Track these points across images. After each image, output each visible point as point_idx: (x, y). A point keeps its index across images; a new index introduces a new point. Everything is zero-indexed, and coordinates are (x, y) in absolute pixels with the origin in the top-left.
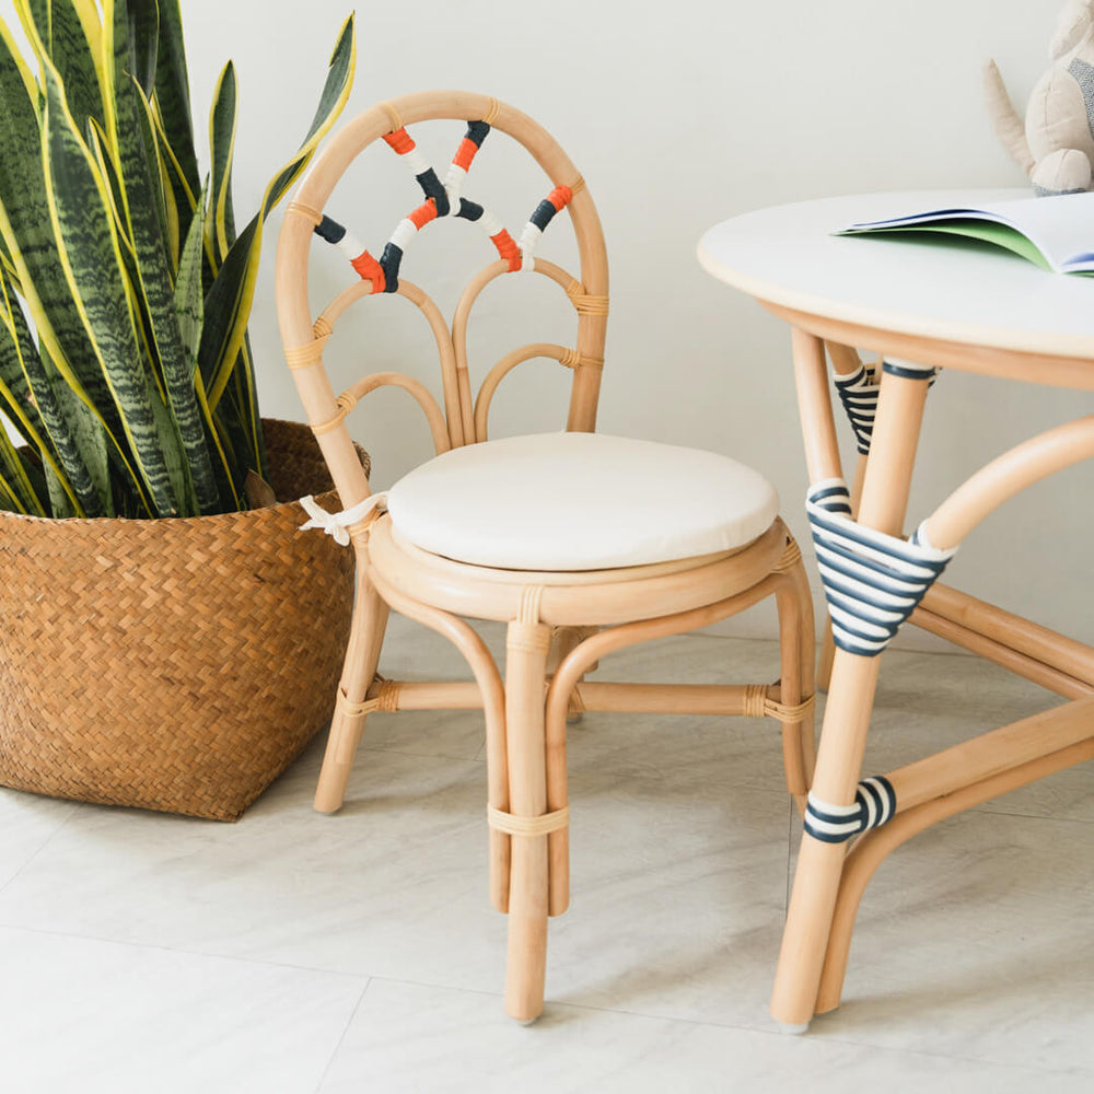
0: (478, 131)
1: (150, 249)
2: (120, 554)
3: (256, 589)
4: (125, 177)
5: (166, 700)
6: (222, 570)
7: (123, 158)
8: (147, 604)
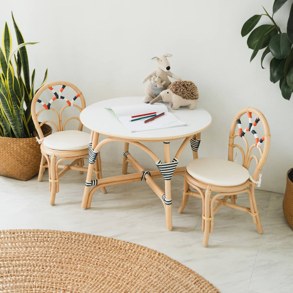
0: (64, 87)
1: (14, 103)
2: (11, 142)
3: (30, 149)
4: (11, 94)
5: (17, 163)
6: (25, 146)
7: (10, 92)
8: (15, 150)
